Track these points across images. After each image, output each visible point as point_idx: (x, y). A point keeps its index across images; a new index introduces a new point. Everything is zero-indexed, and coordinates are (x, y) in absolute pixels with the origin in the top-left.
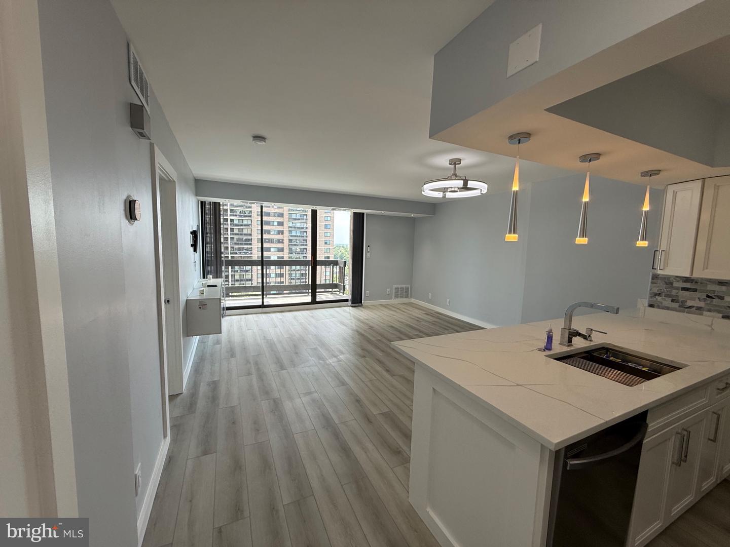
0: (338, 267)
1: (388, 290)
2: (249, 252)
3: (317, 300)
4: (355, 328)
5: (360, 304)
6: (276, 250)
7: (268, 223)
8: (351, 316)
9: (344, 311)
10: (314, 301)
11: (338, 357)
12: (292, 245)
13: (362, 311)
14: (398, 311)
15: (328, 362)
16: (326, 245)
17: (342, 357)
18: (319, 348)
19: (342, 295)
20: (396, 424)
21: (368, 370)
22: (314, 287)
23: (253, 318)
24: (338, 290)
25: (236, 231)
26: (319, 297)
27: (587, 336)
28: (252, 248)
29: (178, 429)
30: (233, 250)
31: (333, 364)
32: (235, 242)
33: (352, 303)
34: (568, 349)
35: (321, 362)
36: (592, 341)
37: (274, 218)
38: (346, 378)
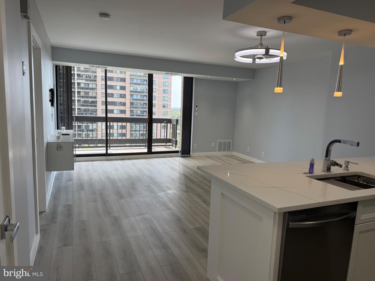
0: (171, 124)
1: (213, 144)
2: (94, 113)
3: (153, 151)
4: (182, 172)
5: (189, 155)
6: (119, 112)
8: (180, 164)
9: (174, 160)
10: (150, 152)
11: (167, 192)
12: (133, 107)
13: (190, 160)
14: (220, 161)
15: (158, 195)
16: (164, 108)
17: (169, 192)
18: (151, 185)
19: (174, 148)
20: (205, 235)
21: (189, 200)
22: (150, 141)
23: (99, 164)
24: (171, 144)
25: (82, 94)
26: (154, 149)
27: (344, 166)
28: (97, 109)
29: (44, 232)
30: (80, 112)
31: (162, 196)
32: (81, 104)
33: (182, 154)
34: (326, 173)
35: (152, 194)
36: (348, 170)
37: (117, 82)
38: (171, 205)
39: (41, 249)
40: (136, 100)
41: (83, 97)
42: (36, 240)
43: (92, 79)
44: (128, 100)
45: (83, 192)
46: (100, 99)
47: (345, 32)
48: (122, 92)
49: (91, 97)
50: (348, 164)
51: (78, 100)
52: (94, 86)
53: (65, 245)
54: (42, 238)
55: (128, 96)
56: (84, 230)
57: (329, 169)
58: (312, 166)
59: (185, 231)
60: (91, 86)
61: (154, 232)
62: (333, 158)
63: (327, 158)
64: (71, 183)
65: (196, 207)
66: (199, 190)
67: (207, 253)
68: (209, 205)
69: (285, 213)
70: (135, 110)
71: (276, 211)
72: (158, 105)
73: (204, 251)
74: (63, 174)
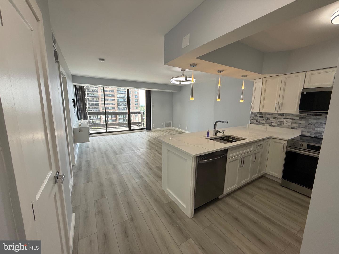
0: (140, 114)
1: (162, 124)
2: (98, 110)
3: (131, 129)
5: (150, 130)
6: (111, 108)
7: (107, 95)
8: (146, 135)
9: (143, 133)
10: (130, 130)
12: (119, 106)
13: (151, 133)
14: (166, 132)
15: (135, 152)
16: (136, 106)
17: (141, 150)
18: (132, 147)
19: (142, 127)
20: (161, 169)
21: (152, 153)
22: (130, 124)
23: (103, 137)
24: (141, 125)
25: (90, 100)
26: (132, 128)
27: (222, 132)
28: (99, 108)
29: (76, 176)
30: (90, 109)
31: (138, 152)
32: (90, 105)
33: (147, 130)
34: (215, 136)
35: (133, 152)
36: (224, 134)
37: (110, 93)
38: (143, 157)
39: (74, 185)
40: (121, 102)
41: (91, 101)
42: (71, 181)
43: (96, 91)
44: (116, 102)
45: (95, 153)
46: (101, 102)
47: (221, 71)
48: (113, 98)
49: (96, 101)
50: (224, 132)
51: (88, 103)
52: (97, 95)
53: (88, 182)
54: (75, 179)
55: (116, 100)
56: (98, 173)
57: (216, 134)
58: (208, 133)
59: (150, 169)
60: (95, 95)
61: (135, 171)
62: (217, 129)
63: (215, 129)
64: (88, 148)
65: (155, 156)
66: (157, 148)
67: (162, 178)
68: (162, 155)
69: (197, 157)
70: (120, 107)
71: (193, 156)
72: (133, 104)
73: (160, 177)
74: (83, 144)
